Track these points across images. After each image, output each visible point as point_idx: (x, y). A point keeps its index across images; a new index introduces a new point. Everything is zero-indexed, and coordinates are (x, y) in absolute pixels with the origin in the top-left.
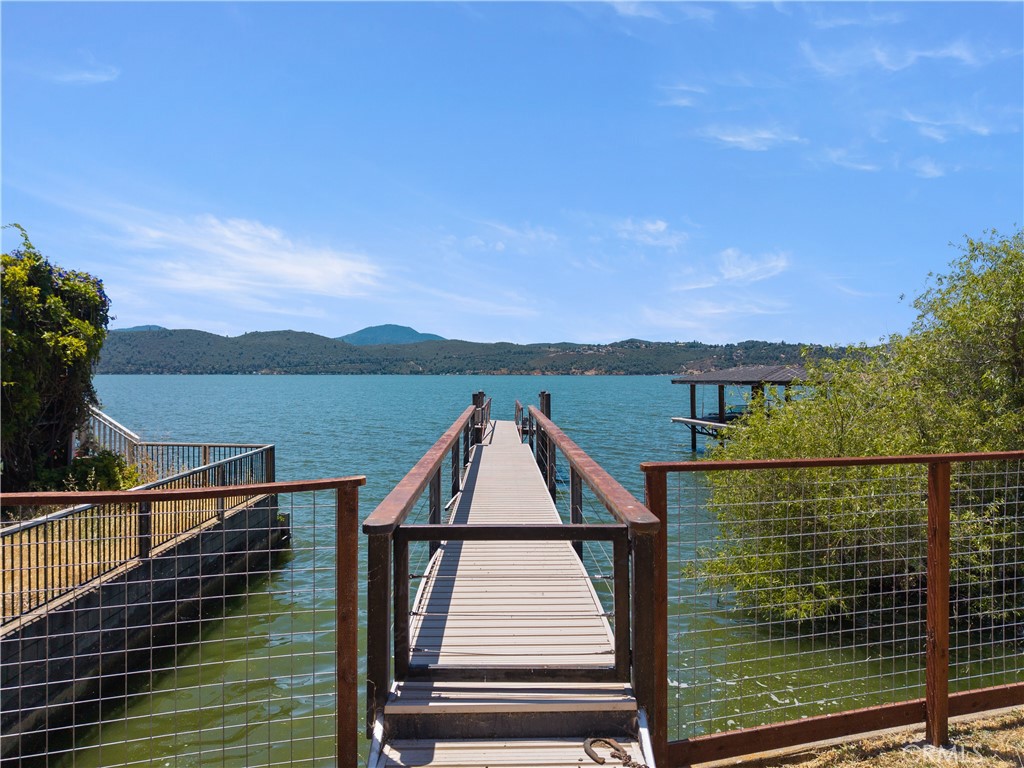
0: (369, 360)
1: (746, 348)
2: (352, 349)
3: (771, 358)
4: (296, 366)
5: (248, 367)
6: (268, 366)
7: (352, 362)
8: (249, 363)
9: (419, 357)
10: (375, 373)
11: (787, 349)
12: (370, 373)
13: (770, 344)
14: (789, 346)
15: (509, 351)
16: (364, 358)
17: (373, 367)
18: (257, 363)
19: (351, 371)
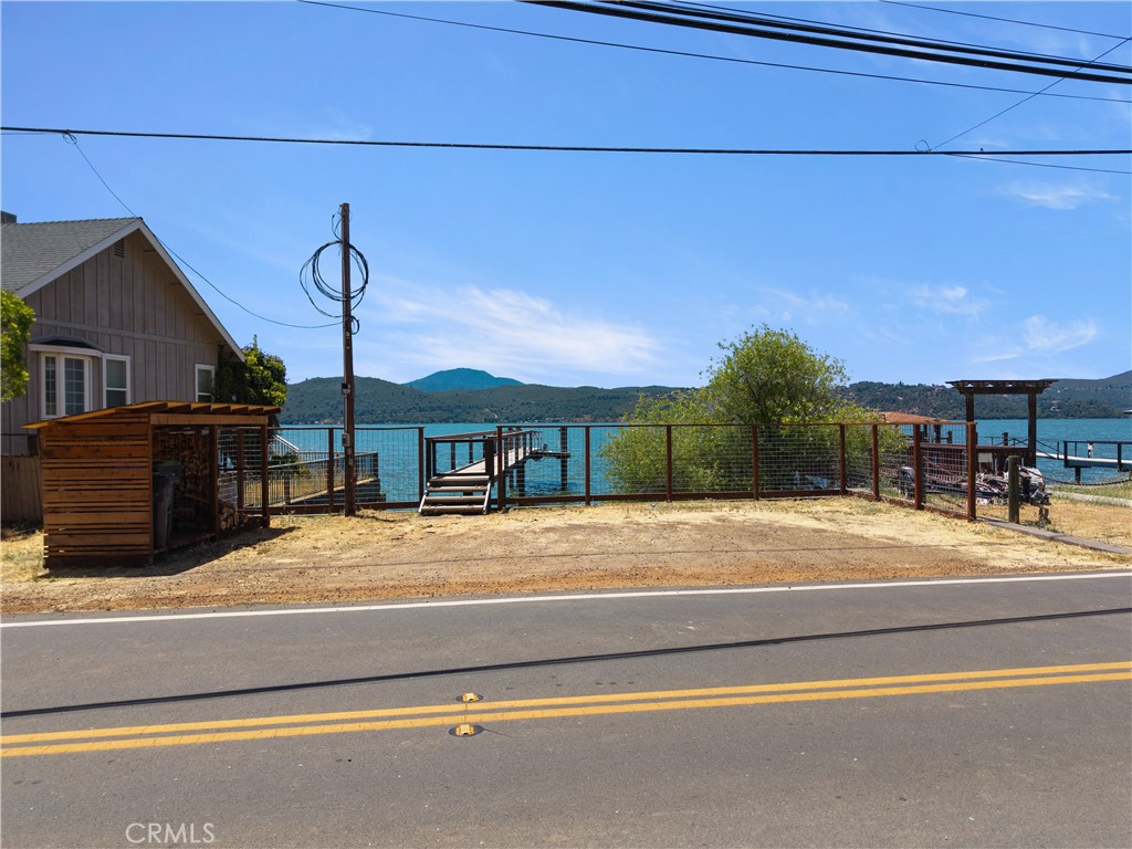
0: (439, 408)
1: (859, 390)
2: (421, 396)
3: (888, 401)
4: (361, 415)
5: (310, 416)
6: (331, 415)
7: (421, 410)
8: (310, 413)
9: (495, 404)
10: (447, 422)
11: (905, 391)
12: (441, 422)
13: (887, 386)
14: (908, 387)
15: (593, 396)
16: (435, 405)
17: (445, 415)
18: (320, 411)
19: (421, 419)
